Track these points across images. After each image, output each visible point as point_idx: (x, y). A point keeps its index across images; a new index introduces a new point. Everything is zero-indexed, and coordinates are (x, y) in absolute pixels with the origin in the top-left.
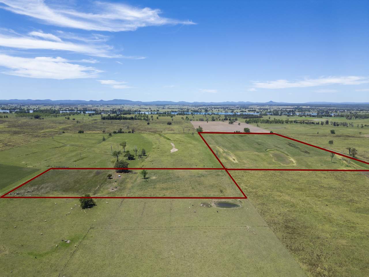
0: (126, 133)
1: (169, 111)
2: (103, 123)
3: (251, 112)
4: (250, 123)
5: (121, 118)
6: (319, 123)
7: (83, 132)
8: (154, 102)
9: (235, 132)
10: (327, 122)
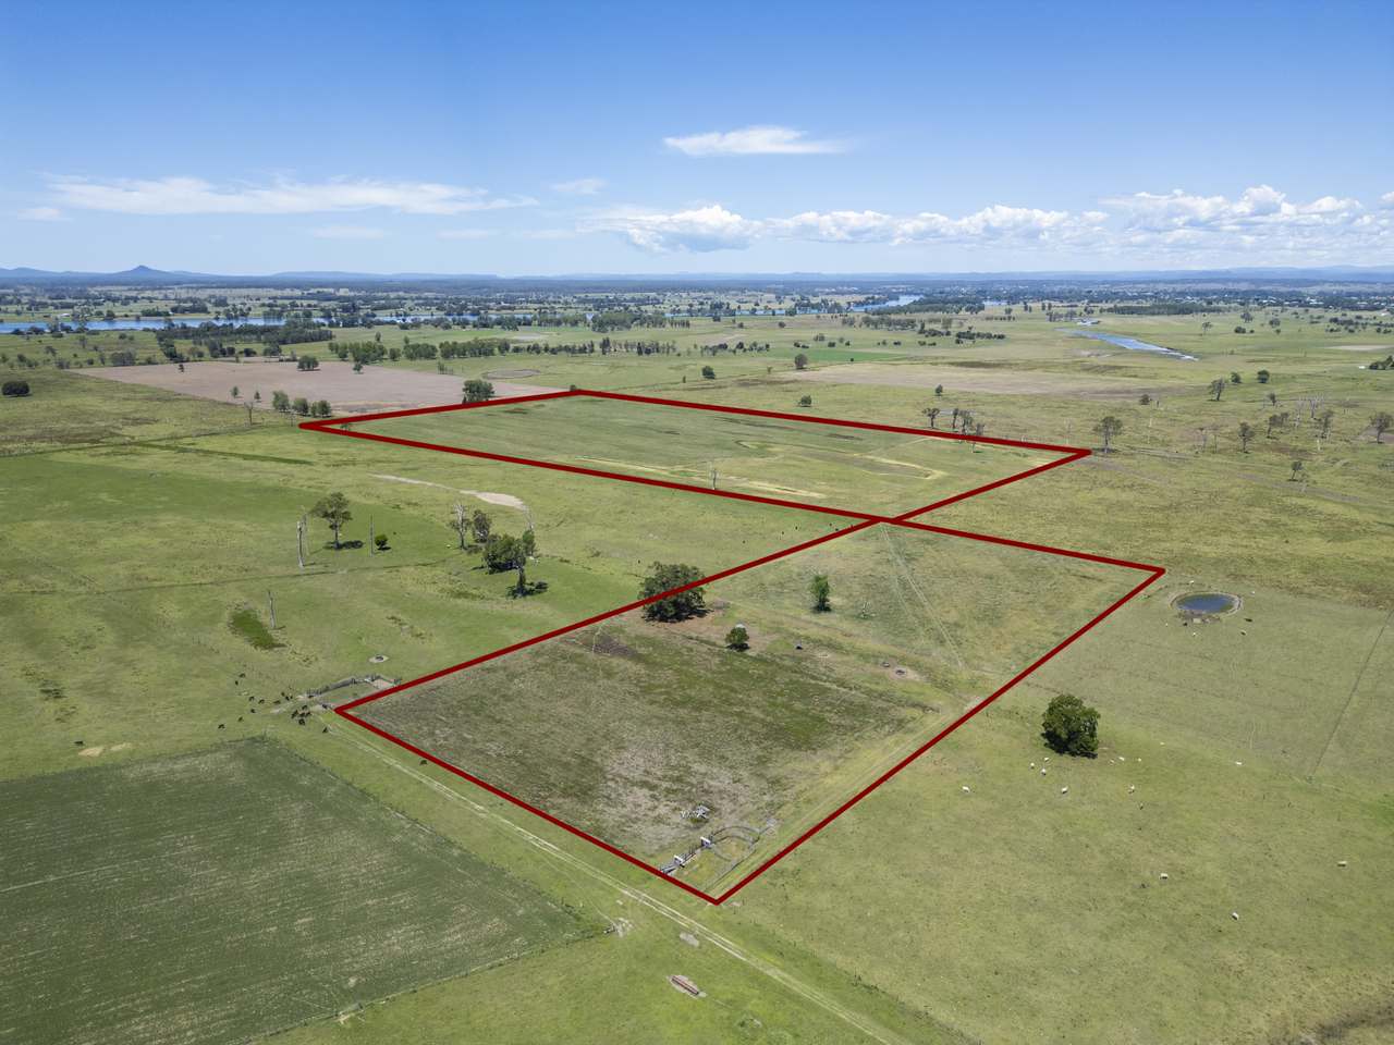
10: (606, 344)
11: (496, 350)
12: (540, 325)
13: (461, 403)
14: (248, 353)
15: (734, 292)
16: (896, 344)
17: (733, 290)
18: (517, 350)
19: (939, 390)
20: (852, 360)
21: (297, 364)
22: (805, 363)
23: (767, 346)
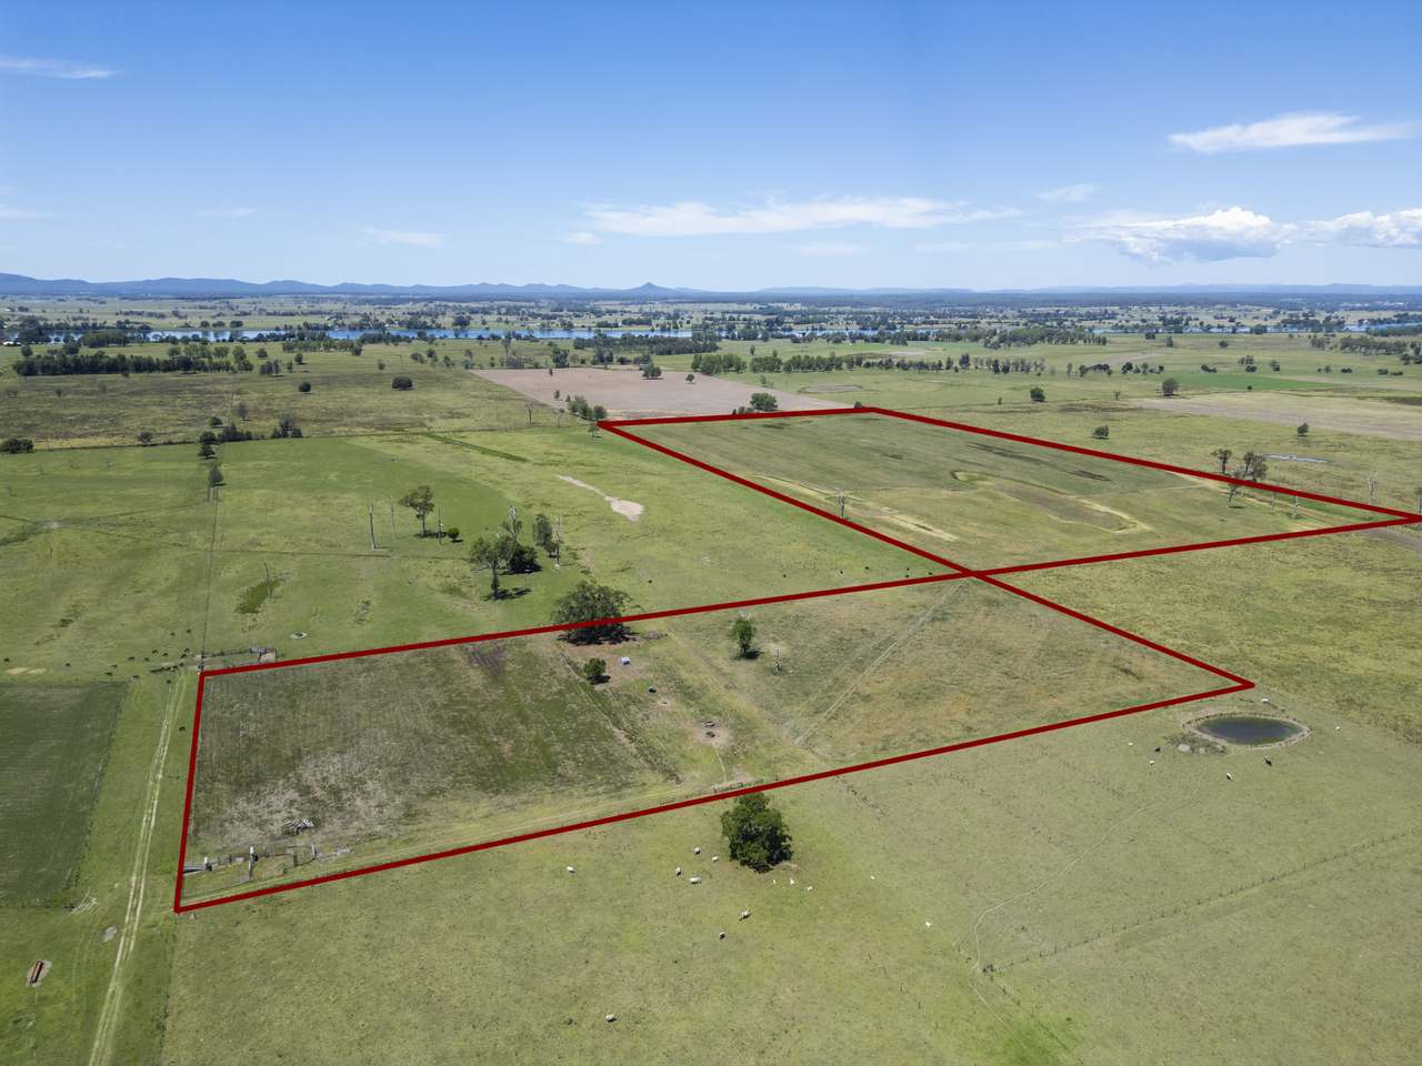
0: (263, 438)
1: (295, 326)
2: (59, 393)
3: (634, 328)
4: (718, 371)
5: (120, 366)
6: (940, 365)
7: (29, 447)
8: (147, 282)
9: (735, 411)
10: (965, 361)
11: (844, 365)
12: (937, 340)
13: (731, 413)
14: (623, 361)
15: (1219, 306)
16: (1344, 371)
17: (1221, 303)
18: (868, 365)
19: (1303, 430)
20: (1250, 388)
21: (643, 372)
22: (1177, 390)
23: (1161, 368)
